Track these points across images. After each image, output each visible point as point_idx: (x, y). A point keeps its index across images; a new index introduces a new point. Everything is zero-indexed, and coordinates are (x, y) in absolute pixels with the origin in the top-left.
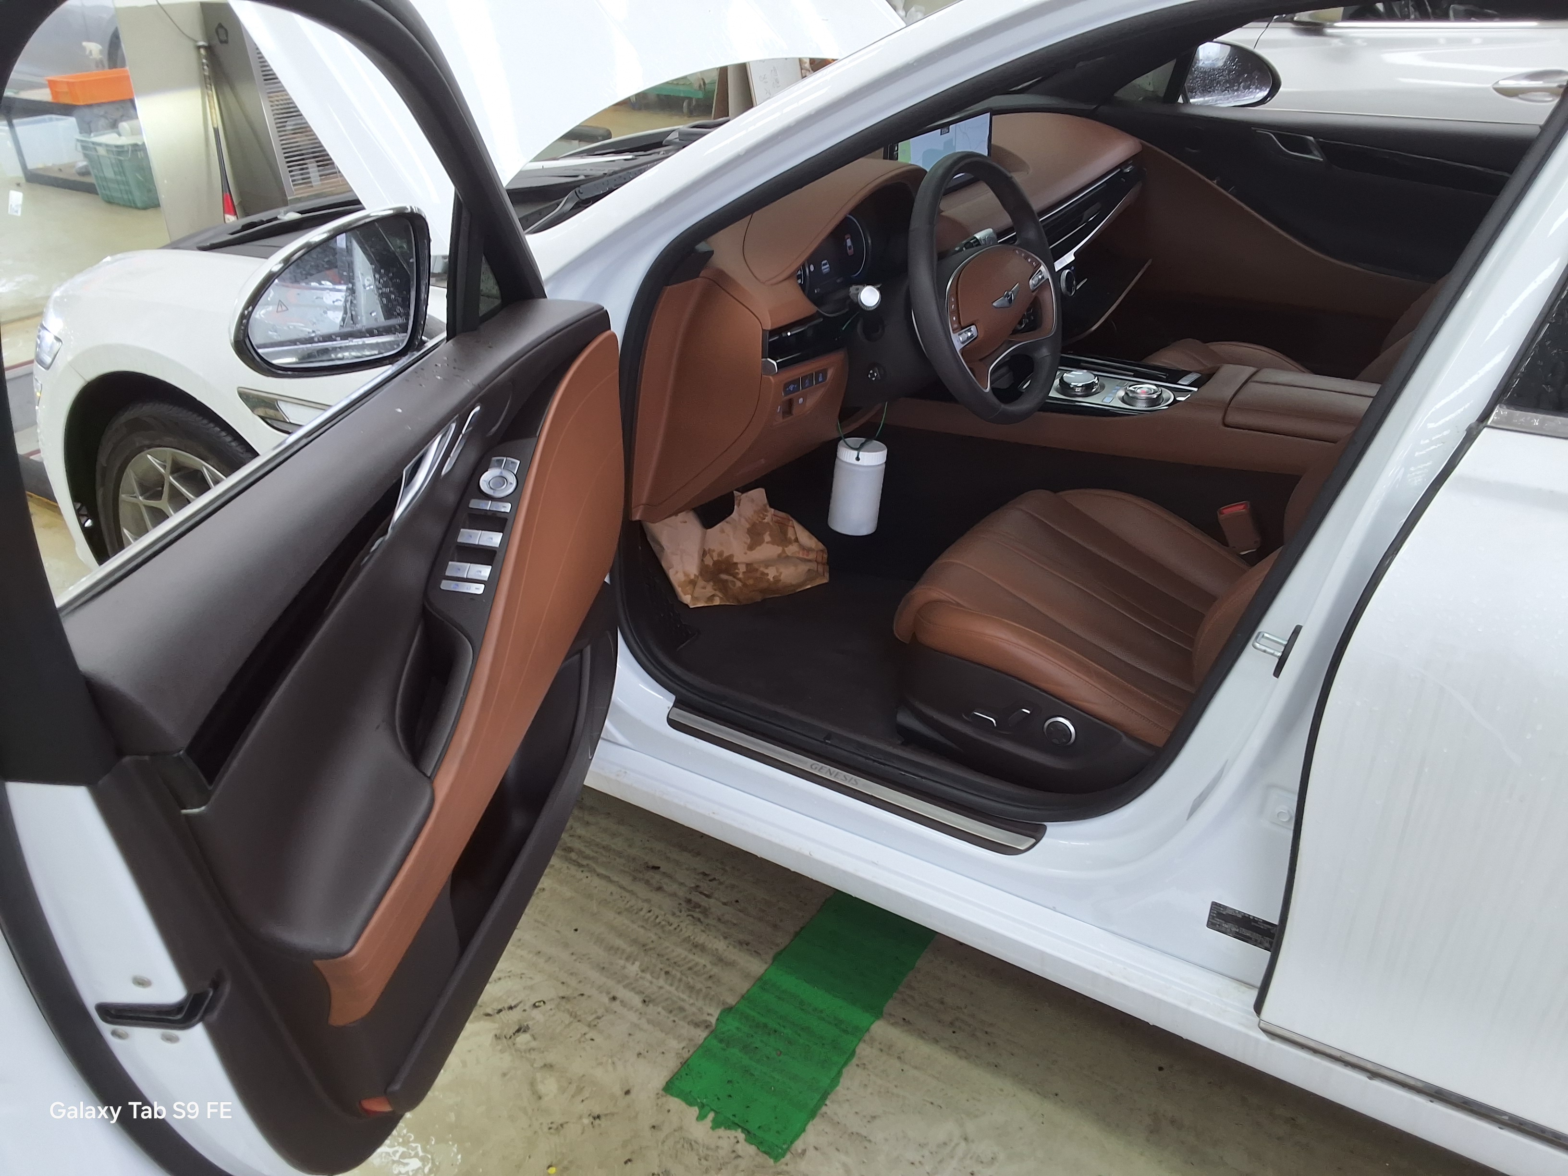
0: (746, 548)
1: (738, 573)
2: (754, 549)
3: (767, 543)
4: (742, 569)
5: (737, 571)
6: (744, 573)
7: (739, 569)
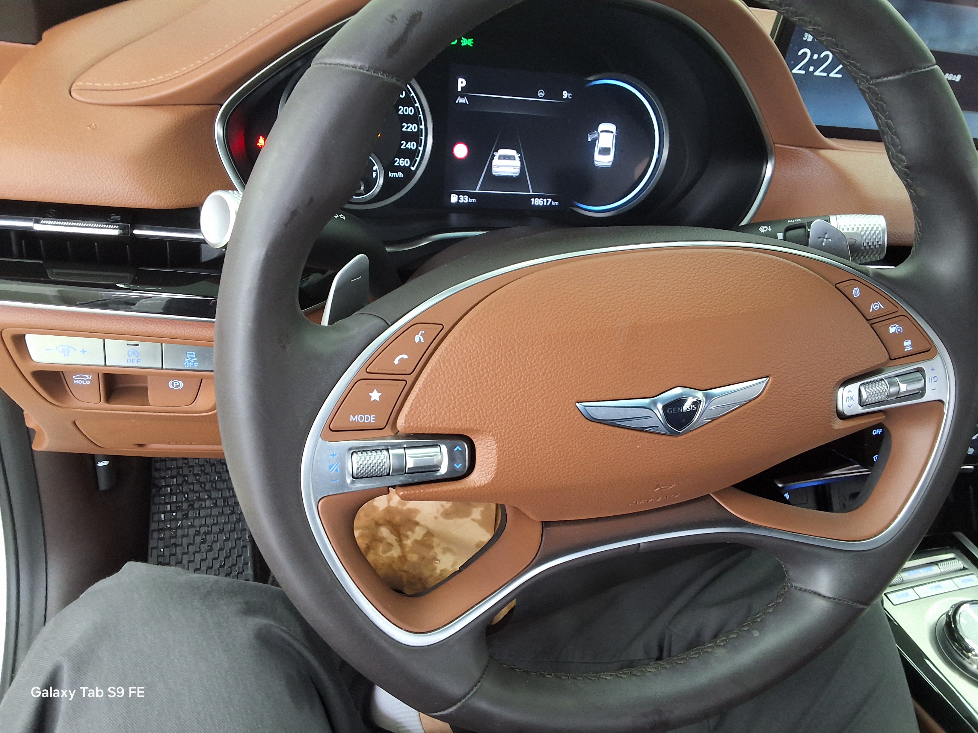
0: (440, 512)
1: (407, 537)
2: (451, 518)
3: (474, 520)
4: (418, 534)
5: (409, 533)
6: (416, 541)
7: (413, 532)
